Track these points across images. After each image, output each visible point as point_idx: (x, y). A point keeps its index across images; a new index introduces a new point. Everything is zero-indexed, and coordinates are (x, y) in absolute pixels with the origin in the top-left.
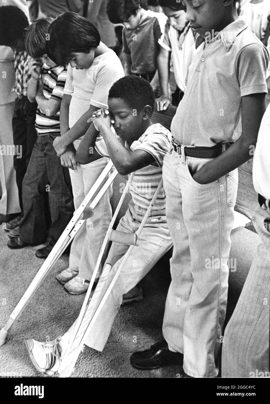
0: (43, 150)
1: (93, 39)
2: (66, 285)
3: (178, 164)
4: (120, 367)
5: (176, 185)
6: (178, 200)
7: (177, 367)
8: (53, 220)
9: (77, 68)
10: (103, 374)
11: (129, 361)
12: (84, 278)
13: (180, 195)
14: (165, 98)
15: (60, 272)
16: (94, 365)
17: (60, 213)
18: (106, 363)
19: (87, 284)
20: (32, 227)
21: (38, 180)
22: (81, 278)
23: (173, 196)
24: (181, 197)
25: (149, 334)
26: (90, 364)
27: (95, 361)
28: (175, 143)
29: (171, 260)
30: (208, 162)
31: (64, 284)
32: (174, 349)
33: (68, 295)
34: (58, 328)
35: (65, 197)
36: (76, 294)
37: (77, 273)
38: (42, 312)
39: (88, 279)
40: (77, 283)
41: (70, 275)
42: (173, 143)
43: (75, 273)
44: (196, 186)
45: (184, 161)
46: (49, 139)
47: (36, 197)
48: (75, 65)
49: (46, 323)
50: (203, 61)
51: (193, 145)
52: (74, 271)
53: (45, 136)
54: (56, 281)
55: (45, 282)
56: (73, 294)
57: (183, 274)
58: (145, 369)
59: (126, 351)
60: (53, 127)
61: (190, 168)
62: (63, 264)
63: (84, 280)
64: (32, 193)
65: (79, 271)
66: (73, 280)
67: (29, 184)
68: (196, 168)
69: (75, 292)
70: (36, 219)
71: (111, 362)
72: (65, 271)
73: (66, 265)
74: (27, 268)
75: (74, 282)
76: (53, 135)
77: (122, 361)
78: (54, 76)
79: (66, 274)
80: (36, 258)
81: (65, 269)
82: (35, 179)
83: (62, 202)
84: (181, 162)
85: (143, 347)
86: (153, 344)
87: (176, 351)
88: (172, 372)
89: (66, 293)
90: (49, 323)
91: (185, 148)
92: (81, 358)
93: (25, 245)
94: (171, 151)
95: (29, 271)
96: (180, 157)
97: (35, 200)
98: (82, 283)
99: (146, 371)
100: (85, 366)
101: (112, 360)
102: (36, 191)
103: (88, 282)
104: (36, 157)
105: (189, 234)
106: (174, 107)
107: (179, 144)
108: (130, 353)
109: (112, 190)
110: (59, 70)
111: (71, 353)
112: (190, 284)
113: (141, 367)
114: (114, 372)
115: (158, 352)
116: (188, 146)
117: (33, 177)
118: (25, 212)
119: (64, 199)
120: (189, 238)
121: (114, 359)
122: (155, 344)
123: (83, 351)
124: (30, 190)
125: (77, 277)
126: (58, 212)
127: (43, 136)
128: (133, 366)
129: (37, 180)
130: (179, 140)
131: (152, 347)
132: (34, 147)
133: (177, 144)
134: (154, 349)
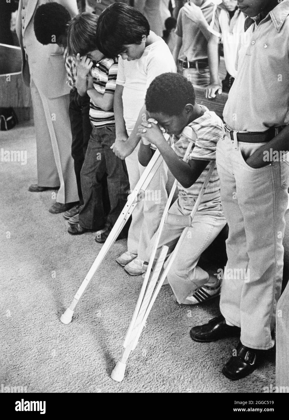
0: (100, 142)
1: (144, 30)
2: (126, 267)
3: (230, 150)
4: (181, 340)
5: (230, 170)
6: (232, 185)
7: (234, 339)
8: (112, 207)
9: (128, 60)
10: (165, 347)
11: (189, 335)
12: (143, 260)
13: (234, 179)
14: (216, 85)
15: (120, 255)
16: (155, 338)
17: (119, 200)
18: (167, 337)
19: (145, 266)
20: (92, 214)
21: (96, 171)
22: (140, 260)
23: (226, 181)
24: (235, 182)
25: (207, 310)
26: (152, 338)
27: (157, 335)
28: (228, 129)
29: (227, 241)
30: (261, 147)
31: (124, 267)
32: (231, 323)
33: (128, 276)
34: (120, 307)
35: (124, 185)
36: (136, 275)
37: (136, 255)
38: (105, 292)
39: (147, 261)
40: (136, 265)
41: (130, 258)
42: (225, 129)
43: (134, 256)
44: (249, 170)
45: (237, 147)
46: (107, 131)
47: (94, 186)
48: (127, 56)
49: (109, 302)
50: (253, 44)
51: (246, 130)
52: (133, 254)
53: (102, 128)
54: (117, 263)
55: (106, 265)
56: (133, 275)
57: (239, 254)
58: (205, 342)
59: (186, 326)
60: (110, 119)
61: (243, 153)
62: (122, 247)
63: (143, 262)
64: (90, 183)
65: (138, 254)
66: (133, 262)
67: (87, 175)
68: (249, 153)
69: (135, 273)
70: (95, 207)
71: (171, 336)
72: (124, 254)
73: (125, 249)
74: (89, 252)
75: (133, 264)
76: (110, 126)
77: (183, 335)
78: (104, 69)
79: (125, 257)
80: (96, 243)
81: (124, 252)
82: (93, 169)
83: (121, 190)
84: (234, 148)
85: (201, 321)
86: (211, 319)
87: (233, 325)
88: (230, 343)
89: (126, 274)
90: (112, 302)
91: (238, 133)
92: (144, 333)
93: (85, 231)
94: (224, 137)
95: (90, 255)
96: (233, 143)
97: (94, 189)
98: (141, 265)
99: (205, 343)
100: (148, 340)
101: (173, 334)
102: (95, 180)
103: (146, 263)
104: (93, 149)
105: (244, 217)
106: (225, 94)
107: (231, 130)
108: (189, 328)
109: (167, 177)
110: (108, 63)
111: (134, 329)
112: (246, 263)
113: (200, 340)
114: (175, 345)
115: (216, 327)
116: (240, 132)
117: (91, 168)
118: (85, 201)
119: (123, 187)
120: (244, 220)
121: (175, 333)
122: (213, 319)
123: (145, 326)
124: (88, 180)
125: (136, 260)
126: (118, 199)
127: (100, 128)
128: (193, 339)
129: (94, 170)
130: (231, 126)
131: (210, 322)
132: (89, 138)
133: (230, 130)
134: (212, 323)
